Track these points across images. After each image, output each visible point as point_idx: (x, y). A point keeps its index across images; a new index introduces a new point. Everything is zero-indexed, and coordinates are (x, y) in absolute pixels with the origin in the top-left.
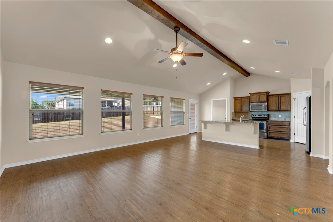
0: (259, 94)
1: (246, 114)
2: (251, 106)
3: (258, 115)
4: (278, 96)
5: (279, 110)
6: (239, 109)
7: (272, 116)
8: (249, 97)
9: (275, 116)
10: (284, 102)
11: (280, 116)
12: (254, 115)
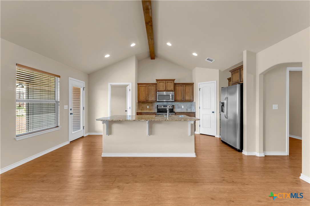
0: (166, 81)
1: (150, 105)
2: (158, 95)
3: (164, 106)
4: (183, 85)
5: (184, 101)
6: (144, 99)
7: (176, 107)
8: (156, 84)
9: (179, 108)
10: (188, 92)
11: (183, 107)
12: (160, 106)
